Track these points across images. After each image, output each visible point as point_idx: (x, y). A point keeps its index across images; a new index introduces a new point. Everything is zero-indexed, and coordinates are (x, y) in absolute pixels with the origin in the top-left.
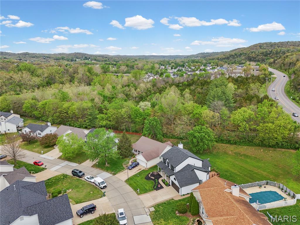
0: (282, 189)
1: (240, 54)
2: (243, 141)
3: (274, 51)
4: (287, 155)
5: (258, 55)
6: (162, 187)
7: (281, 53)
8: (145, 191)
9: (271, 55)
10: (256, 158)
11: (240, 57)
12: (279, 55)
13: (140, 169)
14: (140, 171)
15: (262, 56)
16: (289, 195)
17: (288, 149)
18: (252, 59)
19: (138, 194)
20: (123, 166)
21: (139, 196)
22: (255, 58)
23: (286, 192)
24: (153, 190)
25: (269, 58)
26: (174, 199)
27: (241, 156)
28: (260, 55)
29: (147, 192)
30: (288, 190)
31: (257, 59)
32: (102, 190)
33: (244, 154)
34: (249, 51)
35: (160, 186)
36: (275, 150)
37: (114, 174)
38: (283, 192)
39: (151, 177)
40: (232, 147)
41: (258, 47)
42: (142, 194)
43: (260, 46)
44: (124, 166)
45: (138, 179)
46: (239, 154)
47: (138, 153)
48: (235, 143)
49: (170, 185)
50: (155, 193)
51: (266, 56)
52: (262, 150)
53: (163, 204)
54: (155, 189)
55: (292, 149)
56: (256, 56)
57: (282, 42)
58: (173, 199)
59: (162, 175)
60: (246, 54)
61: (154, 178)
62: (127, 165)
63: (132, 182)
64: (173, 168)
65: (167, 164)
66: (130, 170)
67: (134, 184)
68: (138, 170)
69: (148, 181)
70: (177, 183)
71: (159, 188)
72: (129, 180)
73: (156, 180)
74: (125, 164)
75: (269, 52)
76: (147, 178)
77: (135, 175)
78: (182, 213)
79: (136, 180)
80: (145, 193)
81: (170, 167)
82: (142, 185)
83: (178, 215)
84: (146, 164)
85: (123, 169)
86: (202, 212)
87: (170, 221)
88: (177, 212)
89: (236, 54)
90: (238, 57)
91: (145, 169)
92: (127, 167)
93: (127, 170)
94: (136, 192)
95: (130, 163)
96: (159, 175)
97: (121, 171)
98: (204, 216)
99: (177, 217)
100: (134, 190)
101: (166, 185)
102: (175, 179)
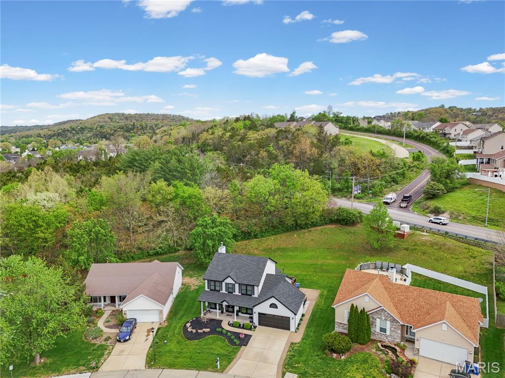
0: (382, 268)
1: (81, 128)
2: (266, 230)
3: (138, 126)
5: (115, 131)
6: (248, 337)
7: (149, 128)
8: (229, 359)
9: (135, 130)
10: (296, 248)
11: (82, 133)
12: (147, 131)
13: (150, 330)
14: (153, 334)
15: (122, 132)
17: (322, 225)
18: (108, 136)
19: (222, 370)
20: (95, 344)
21: (231, 372)
23: (388, 269)
24: (235, 353)
25: (133, 134)
26: (294, 341)
27: (275, 251)
28: (118, 130)
29: (233, 359)
33: (277, 248)
34: (95, 124)
35: (244, 336)
36: (311, 231)
37: (96, 368)
38: (384, 271)
39: (199, 331)
41: (107, 119)
42: (227, 366)
43: (109, 119)
44: (94, 341)
45: (173, 346)
46: (270, 249)
49: (256, 327)
50: (248, 351)
51: (128, 131)
52: (295, 235)
53: (290, 358)
54: (241, 345)
55: (327, 224)
56: (113, 131)
57: (140, 114)
58: (292, 343)
59: (218, 317)
60: (91, 129)
61: (209, 330)
62: (105, 336)
63: (169, 359)
64: (247, 290)
65: (224, 291)
66: (128, 340)
67: (180, 360)
68: (146, 334)
69: (202, 342)
70: (282, 311)
71: (245, 341)
72: (154, 360)
73: (218, 329)
74: (96, 338)
75: (130, 127)
76: (190, 337)
77: (154, 345)
78: (348, 350)
79: (170, 351)
80: (230, 362)
81: (237, 292)
82: (199, 353)
83: (343, 357)
84: (161, 312)
85: (102, 348)
86: (378, 330)
87: (348, 374)
88: (335, 355)
89: (73, 129)
90: (78, 134)
91: (160, 326)
92: (110, 341)
93: (119, 346)
94: (207, 371)
95: (106, 330)
96: (212, 320)
97: (103, 355)
98: (388, 333)
99: (346, 361)
100: (197, 370)
101: (250, 329)
102: (273, 306)
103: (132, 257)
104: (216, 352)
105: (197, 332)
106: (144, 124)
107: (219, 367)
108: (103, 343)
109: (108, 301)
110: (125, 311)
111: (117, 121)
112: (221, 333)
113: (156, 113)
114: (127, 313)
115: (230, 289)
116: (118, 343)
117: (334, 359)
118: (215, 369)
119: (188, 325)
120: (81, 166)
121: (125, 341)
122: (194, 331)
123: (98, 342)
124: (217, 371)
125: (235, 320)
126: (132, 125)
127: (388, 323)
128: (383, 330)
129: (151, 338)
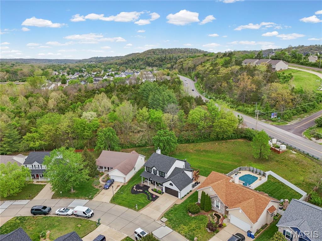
0: (253, 171)
1: (138, 59)
2: (200, 139)
3: (168, 57)
4: (238, 144)
5: (155, 61)
6: (157, 197)
7: (174, 59)
8: (143, 205)
9: (166, 60)
10: (215, 151)
11: (138, 62)
12: (172, 61)
13: (119, 186)
14: (119, 188)
15: (158, 62)
16: (260, 174)
17: (236, 139)
18: (151, 64)
19: (138, 211)
20: (95, 188)
21: (141, 212)
22: (153, 63)
23: (256, 172)
24: (149, 202)
25: (165, 63)
26: (177, 203)
27: (202, 152)
28: (157, 60)
29: (145, 206)
30: (258, 171)
31: (155, 64)
32: (90, 219)
33: (203, 150)
34: (145, 56)
35: (155, 196)
36: (227, 142)
37: (91, 199)
38: (254, 173)
39: (138, 190)
40: (191, 146)
41: (152, 53)
42: (141, 209)
43: (153, 52)
44: (95, 187)
45: (124, 195)
46: (200, 150)
47: (104, 171)
48: (193, 142)
49: (164, 193)
50: (154, 204)
51: (162, 61)
52: (217, 144)
53: (170, 211)
54: (152, 200)
55: (239, 138)
56: (153, 61)
57: (171, 49)
58: (176, 204)
59: (148, 185)
60: (142, 59)
61: (142, 190)
62: (100, 185)
63: (120, 201)
64: (162, 174)
65: (152, 173)
66: (107, 189)
67: (124, 202)
68: (116, 187)
69: (137, 195)
70: (174, 188)
71: (154, 198)
72: (114, 200)
73: (146, 191)
74: (96, 185)
75: (163, 58)
76: (134, 192)
77: (118, 193)
78: (197, 213)
79: (122, 197)
80: (143, 207)
81: (158, 175)
82: (133, 201)
83: (193, 216)
84: (125, 178)
85: (97, 190)
86: (215, 206)
87: (190, 224)
88: (190, 214)
89: (133, 60)
90: (136, 62)
91: (124, 185)
92: (101, 188)
93: (104, 191)
94: (132, 209)
95: (101, 182)
96: (145, 186)
97: (96, 193)
98: (219, 208)
99: (194, 218)
100: (128, 208)
101: (160, 194)
102: (171, 184)
103: (128, 147)
104: (140, 202)
105: (137, 190)
106: (171, 56)
107: (137, 209)
108: (98, 188)
109: (107, 169)
110: (110, 175)
111: (157, 54)
112: (146, 193)
113: (181, 48)
114: (111, 176)
115: (155, 172)
116: (104, 189)
117: (189, 216)
118: (135, 209)
119: (135, 186)
120: (126, 88)
121: (106, 189)
122: (136, 190)
123: (96, 187)
124: (136, 210)
125: (156, 188)
126: (164, 57)
127: (220, 203)
128: (218, 206)
129: (118, 189)
